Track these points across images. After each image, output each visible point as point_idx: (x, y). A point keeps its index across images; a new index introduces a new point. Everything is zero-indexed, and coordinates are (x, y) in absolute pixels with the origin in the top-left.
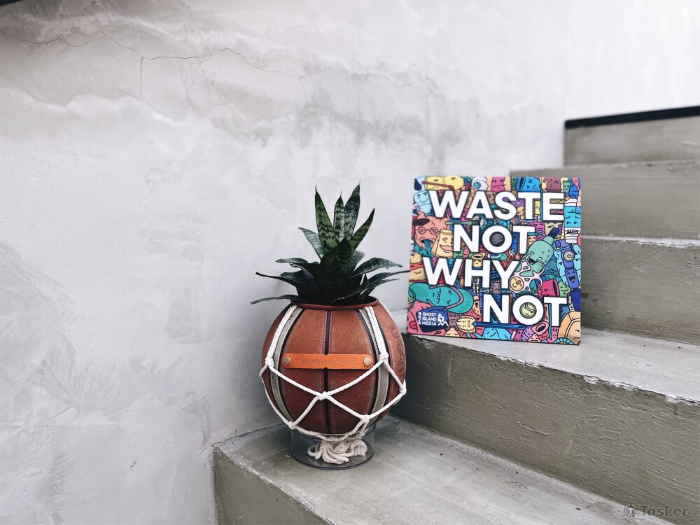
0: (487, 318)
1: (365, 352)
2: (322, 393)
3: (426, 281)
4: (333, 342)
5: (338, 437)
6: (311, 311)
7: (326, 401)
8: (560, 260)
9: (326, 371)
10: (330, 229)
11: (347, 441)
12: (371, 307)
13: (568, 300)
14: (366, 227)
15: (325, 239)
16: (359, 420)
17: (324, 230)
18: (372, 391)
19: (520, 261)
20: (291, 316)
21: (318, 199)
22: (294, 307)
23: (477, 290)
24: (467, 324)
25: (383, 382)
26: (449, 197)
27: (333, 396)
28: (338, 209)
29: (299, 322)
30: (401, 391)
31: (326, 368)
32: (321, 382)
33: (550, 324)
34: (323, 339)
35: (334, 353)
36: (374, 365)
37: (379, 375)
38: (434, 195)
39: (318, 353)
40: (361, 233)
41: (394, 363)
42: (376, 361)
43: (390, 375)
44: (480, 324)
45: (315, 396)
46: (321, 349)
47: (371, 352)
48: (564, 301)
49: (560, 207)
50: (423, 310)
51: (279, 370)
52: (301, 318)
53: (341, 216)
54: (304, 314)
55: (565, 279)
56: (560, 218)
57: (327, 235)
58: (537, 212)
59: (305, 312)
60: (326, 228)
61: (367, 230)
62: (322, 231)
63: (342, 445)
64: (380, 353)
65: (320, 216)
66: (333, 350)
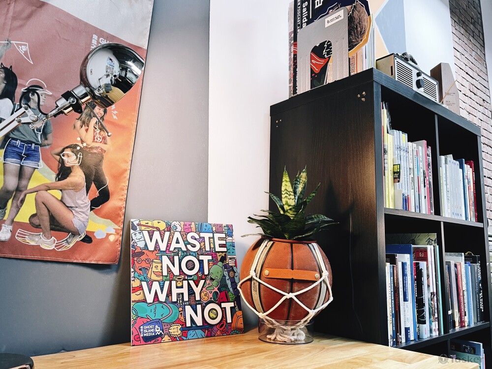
0: (189, 324)
3: (145, 301)
8: (227, 277)
13: (234, 304)
19: (205, 279)
23: (180, 303)
24: (176, 330)
26: (156, 235)
33: (226, 321)
38: (146, 234)
44: (185, 330)
49: (224, 242)
50: (144, 324)
55: (231, 290)
56: (224, 249)
58: (212, 246)
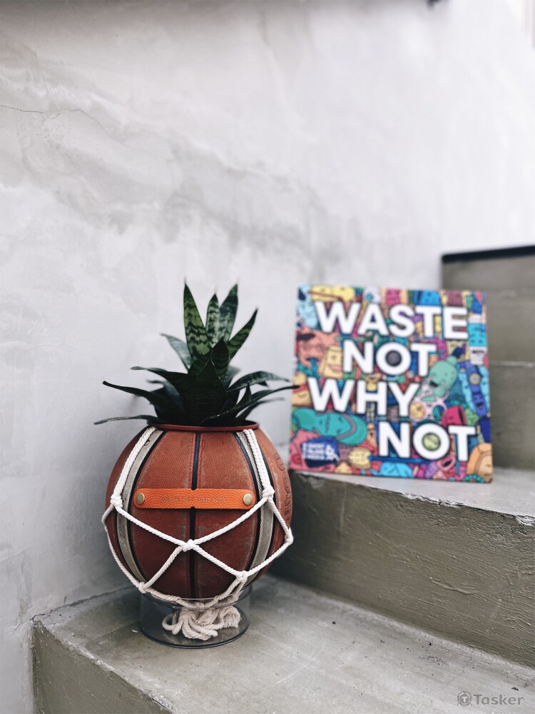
0: (384, 451)
1: (243, 486)
2: (186, 541)
3: (311, 406)
4: (202, 473)
5: (205, 602)
6: (174, 433)
7: (192, 552)
8: (465, 383)
9: (193, 512)
10: (201, 331)
11: (215, 608)
12: (251, 430)
13: (476, 430)
14: (246, 330)
15: (195, 345)
16: (234, 578)
17: (194, 332)
18: (252, 539)
19: (421, 383)
20: (148, 441)
21: (187, 294)
22: (152, 430)
23: (371, 418)
24: (360, 458)
25: (267, 526)
26: (337, 309)
27: (201, 545)
28: (212, 308)
29: (158, 447)
30: (287, 540)
31: (193, 508)
32: (185, 527)
33: (457, 457)
34: (189, 469)
35: (204, 487)
36: (256, 503)
37: (262, 518)
38: (320, 307)
39: (183, 487)
40: (240, 338)
41: (280, 503)
42: (258, 499)
43: (275, 518)
44: (376, 458)
45: (177, 546)
46: (187, 481)
47: (252, 486)
48: (471, 431)
49: (462, 323)
50: (309, 441)
51: (129, 512)
52: (161, 443)
53: (215, 317)
54: (165, 437)
55: (472, 405)
56: (463, 335)
57: (198, 339)
58: (438, 328)
59: (167, 435)
60: (196, 331)
61: (247, 335)
62: (191, 335)
63: (209, 613)
64: (263, 488)
65: (190, 315)
66: (203, 483)
